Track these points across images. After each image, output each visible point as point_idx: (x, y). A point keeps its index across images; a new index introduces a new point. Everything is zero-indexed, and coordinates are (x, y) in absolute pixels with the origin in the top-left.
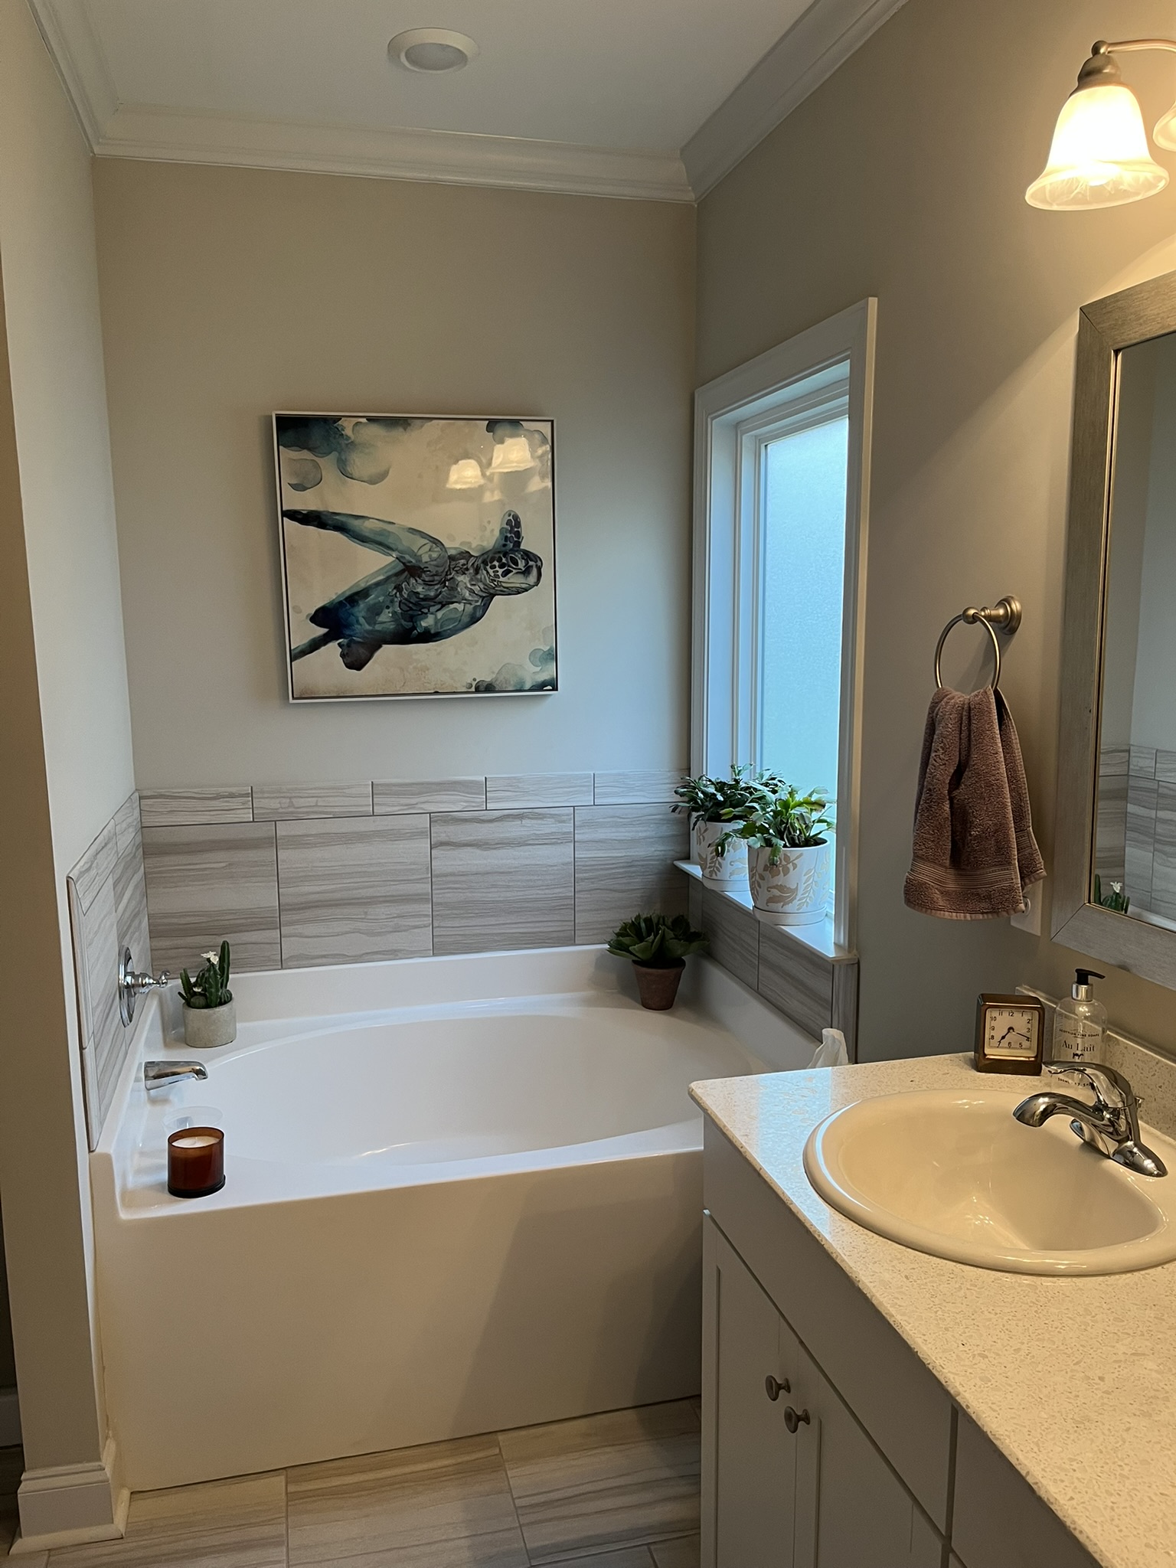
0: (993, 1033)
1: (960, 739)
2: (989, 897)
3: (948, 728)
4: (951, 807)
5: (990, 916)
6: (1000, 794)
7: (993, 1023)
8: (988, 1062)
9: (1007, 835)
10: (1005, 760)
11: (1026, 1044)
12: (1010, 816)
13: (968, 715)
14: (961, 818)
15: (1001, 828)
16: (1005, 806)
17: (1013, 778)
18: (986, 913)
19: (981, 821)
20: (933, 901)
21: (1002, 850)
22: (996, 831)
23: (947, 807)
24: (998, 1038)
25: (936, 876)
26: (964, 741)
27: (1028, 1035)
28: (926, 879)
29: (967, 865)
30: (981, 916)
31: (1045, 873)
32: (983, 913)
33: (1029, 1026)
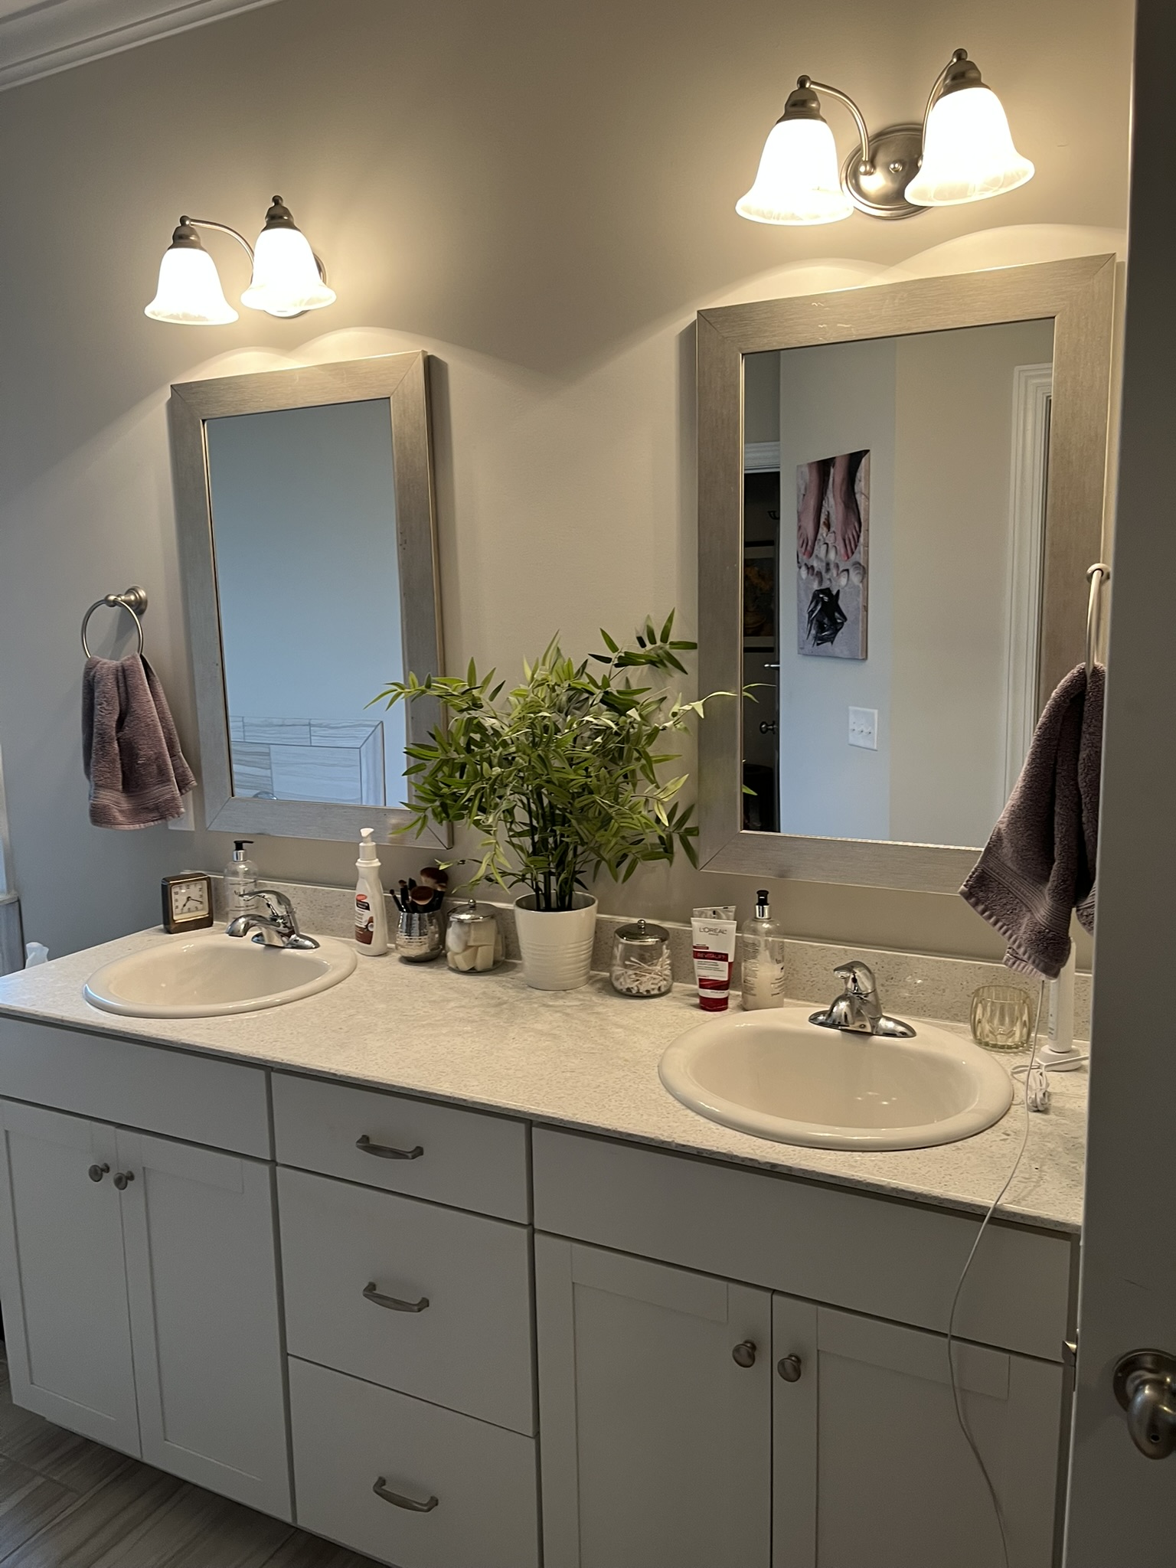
0: (177, 904)
1: (119, 693)
2: (157, 808)
3: (108, 687)
4: (119, 746)
5: (160, 822)
6: (156, 731)
7: (177, 897)
8: (177, 925)
9: (164, 761)
10: (156, 706)
11: (200, 906)
12: (165, 745)
13: (123, 675)
14: (128, 752)
15: (160, 756)
16: (160, 740)
17: (162, 719)
18: (156, 820)
19: (145, 752)
20: (114, 818)
21: (162, 772)
22: (156, 759)
23: (116, 745)
24: (181, 907)
25: (114, 799)
26: (123, 695)
27: (200, 900)
28: (106, 802)
29: (137, 787)
30: (152, 823)
31: (196, 784)
32: (153, 821)
33: (200, 893)
